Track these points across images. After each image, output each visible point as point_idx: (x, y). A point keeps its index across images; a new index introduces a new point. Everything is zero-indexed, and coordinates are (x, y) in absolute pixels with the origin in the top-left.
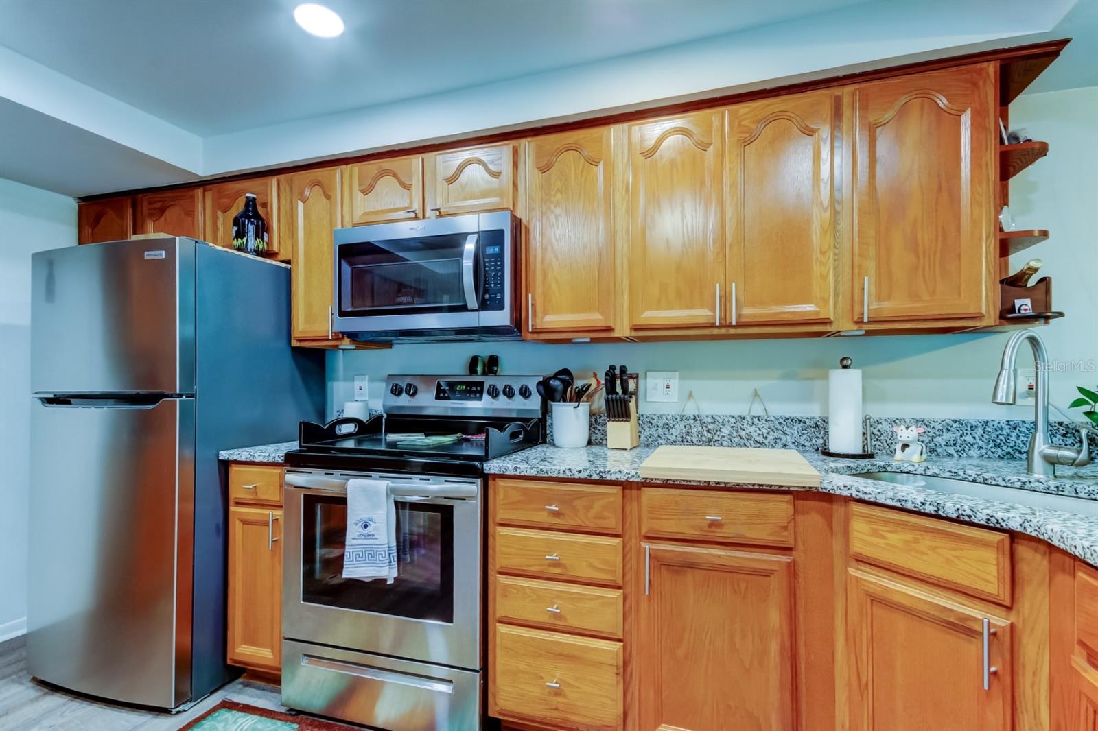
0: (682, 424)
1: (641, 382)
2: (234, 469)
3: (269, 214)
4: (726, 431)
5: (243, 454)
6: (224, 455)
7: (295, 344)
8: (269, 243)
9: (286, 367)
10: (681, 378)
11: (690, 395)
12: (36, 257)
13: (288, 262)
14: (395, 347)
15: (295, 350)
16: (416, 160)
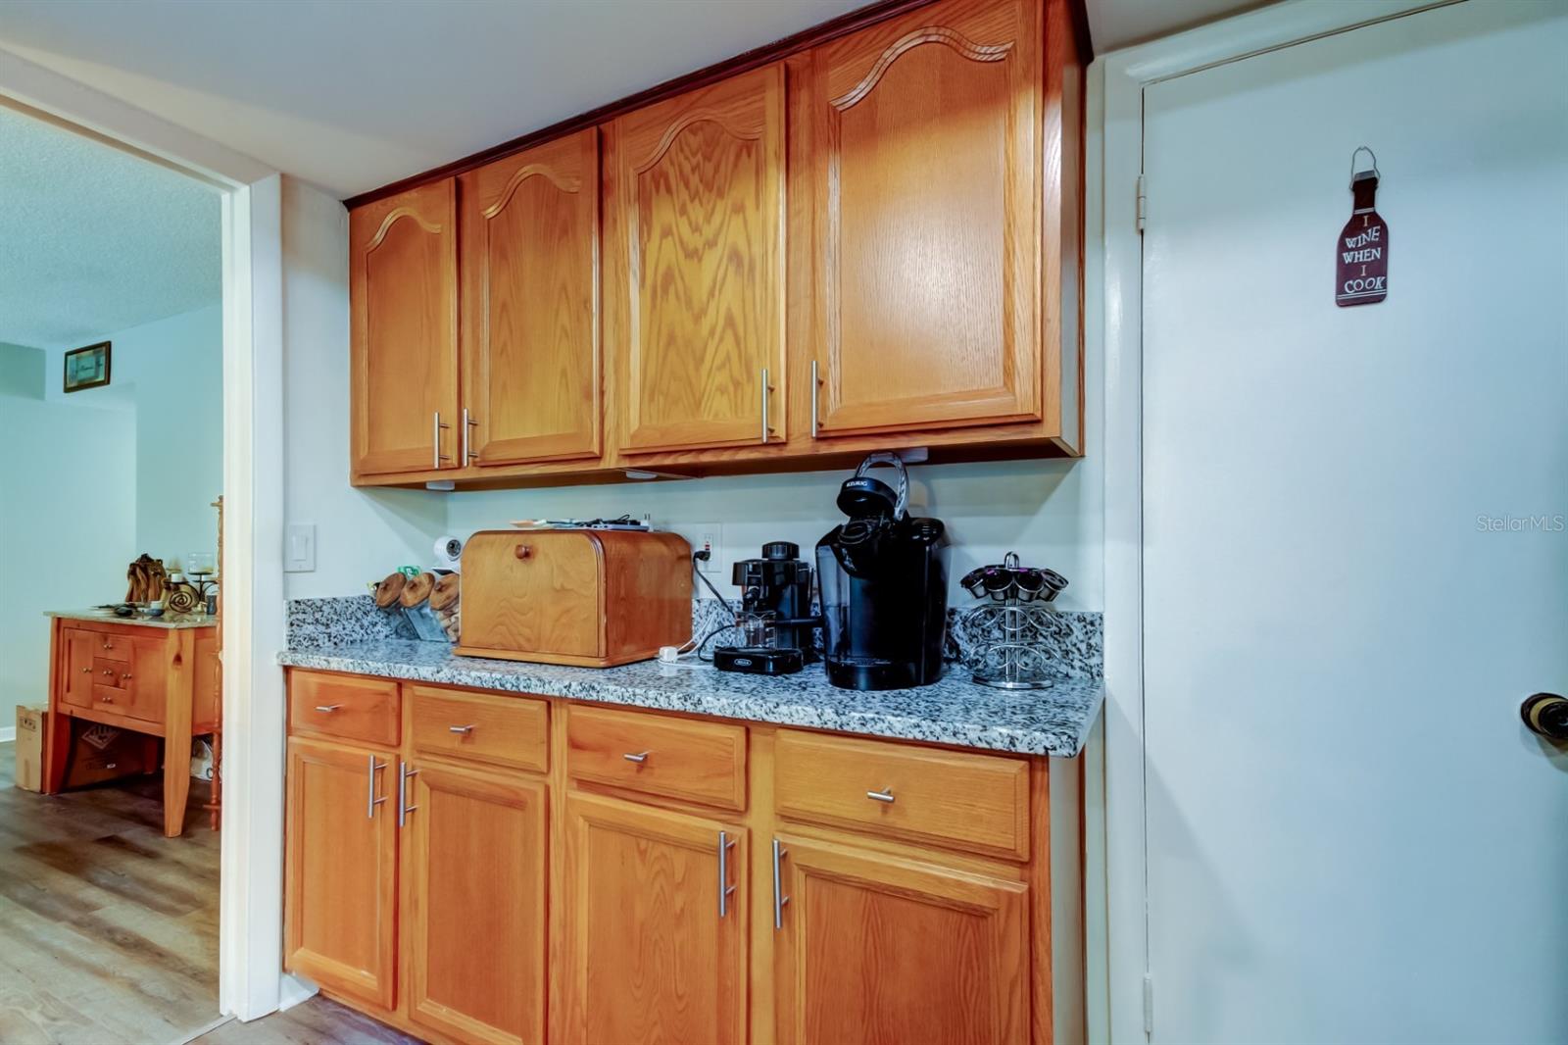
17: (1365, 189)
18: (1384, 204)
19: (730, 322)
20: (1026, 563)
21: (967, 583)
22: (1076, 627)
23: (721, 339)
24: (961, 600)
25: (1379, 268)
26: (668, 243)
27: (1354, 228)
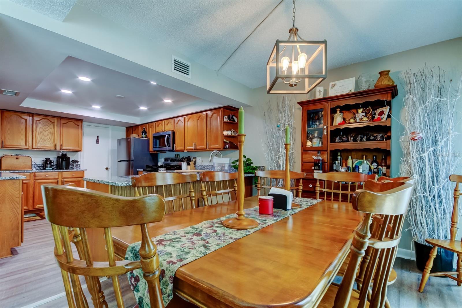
0: (200, 167)
1: (196, 159)
2: (139, 172)
3: (147, 131)
4: (206, 167)
5: (139, 170)
6: (137, 170)
7: (150, 152)
8: (147, 136)
9: (149, 157)
10: (202, 158)
11: (203, 161)
12: (118, 140)
13: (149, 138)
14: (167, 153)
15: (150, 153)
16: (163, 121)
17: (98, 137)
18: (99, 138)
19: (50, 138)
20: (76, 160)
21: (72, 161)
22: (78, 165)
23: (49, 139)
24: (71, 162)
25: (99, 142)
26: (41, 129)
27: (97, 139)
